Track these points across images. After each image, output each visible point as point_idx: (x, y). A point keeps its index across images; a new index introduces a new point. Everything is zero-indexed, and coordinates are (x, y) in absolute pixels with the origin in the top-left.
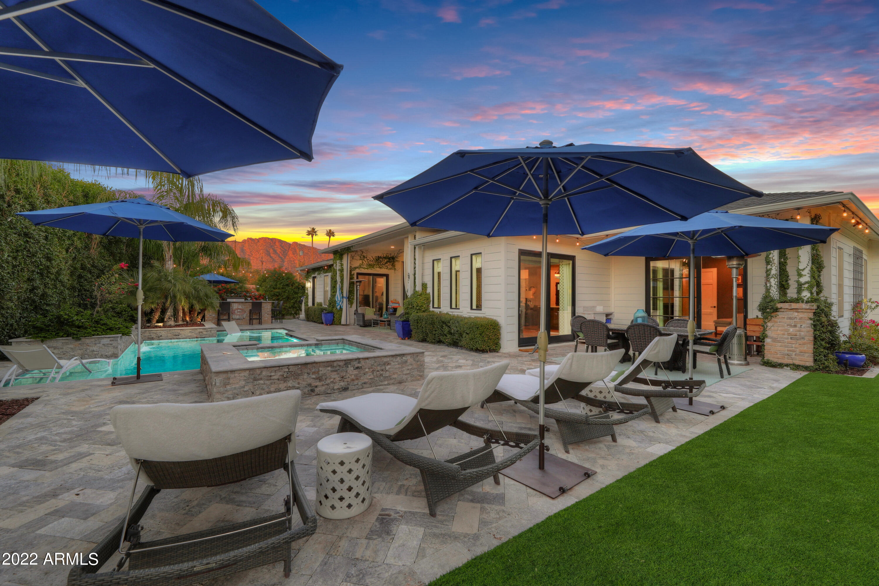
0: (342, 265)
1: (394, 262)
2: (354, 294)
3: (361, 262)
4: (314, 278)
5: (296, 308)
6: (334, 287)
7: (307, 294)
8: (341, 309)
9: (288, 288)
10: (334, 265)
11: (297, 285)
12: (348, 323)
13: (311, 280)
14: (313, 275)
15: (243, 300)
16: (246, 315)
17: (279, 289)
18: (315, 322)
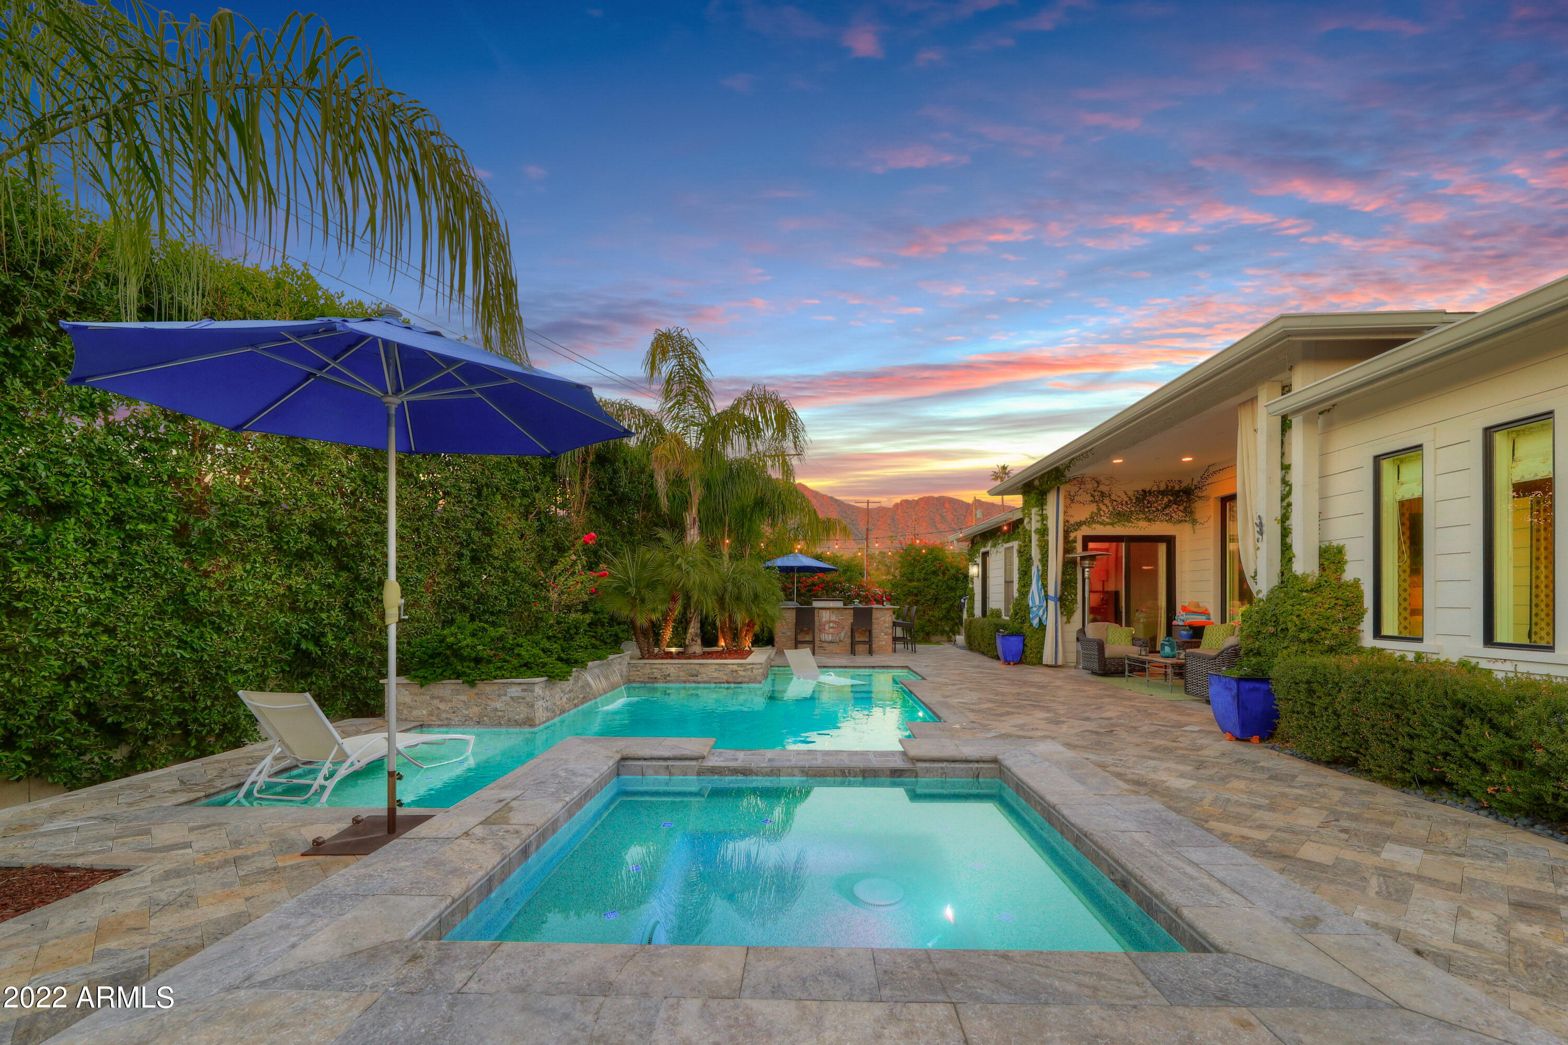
0: (1044, 518)
1: (1189, 500)
2: (1076, 588)
3: (1093, 507)
4: (985, 555)
5: (953, 619)
6: (1025, 573)
7: (972, 589)
8: (1042, 627)
9: (934, 580)
10: (1026, 521)
11: (953, 571)
12: (1060, 662)
13: (979, 560)
14: (983, 550)
15: (840, 604)
16: (845, 635)
17: (918, 580)
18: (983, 653)
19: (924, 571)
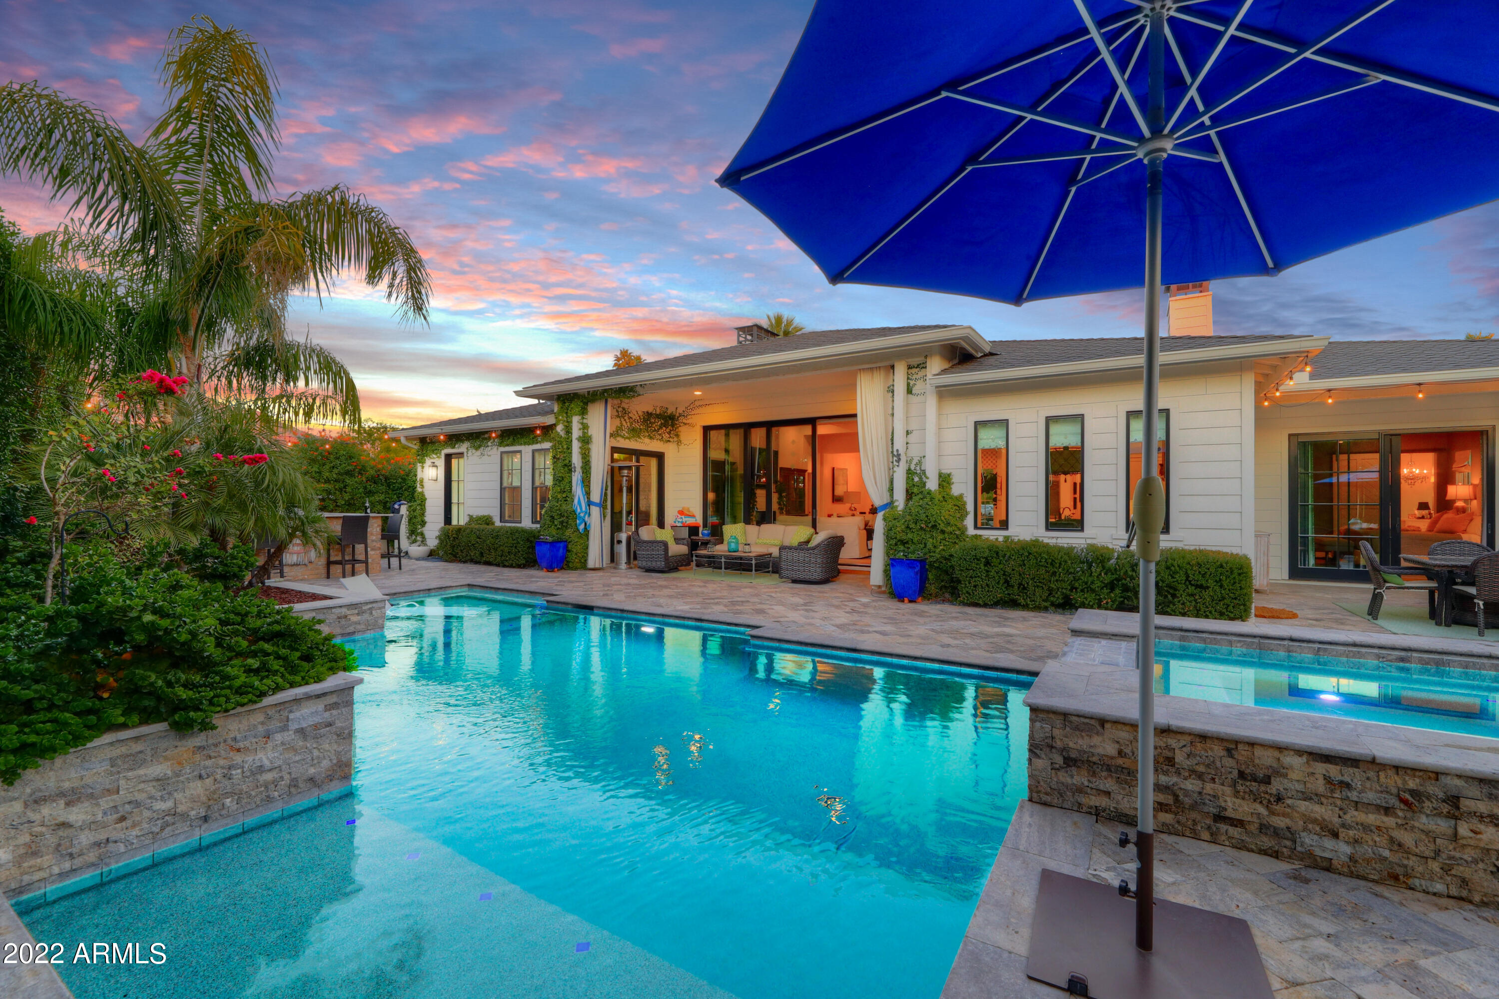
0: (586, 427)
1: (675, 425)
3: (618, 422)
4: (452, 456)
7: (422, 494)
8: (587, 532)
12: (604, 565)
13: (441, 462)
14: (448, 451)
16: (316, 553)
19: (336, 471)
